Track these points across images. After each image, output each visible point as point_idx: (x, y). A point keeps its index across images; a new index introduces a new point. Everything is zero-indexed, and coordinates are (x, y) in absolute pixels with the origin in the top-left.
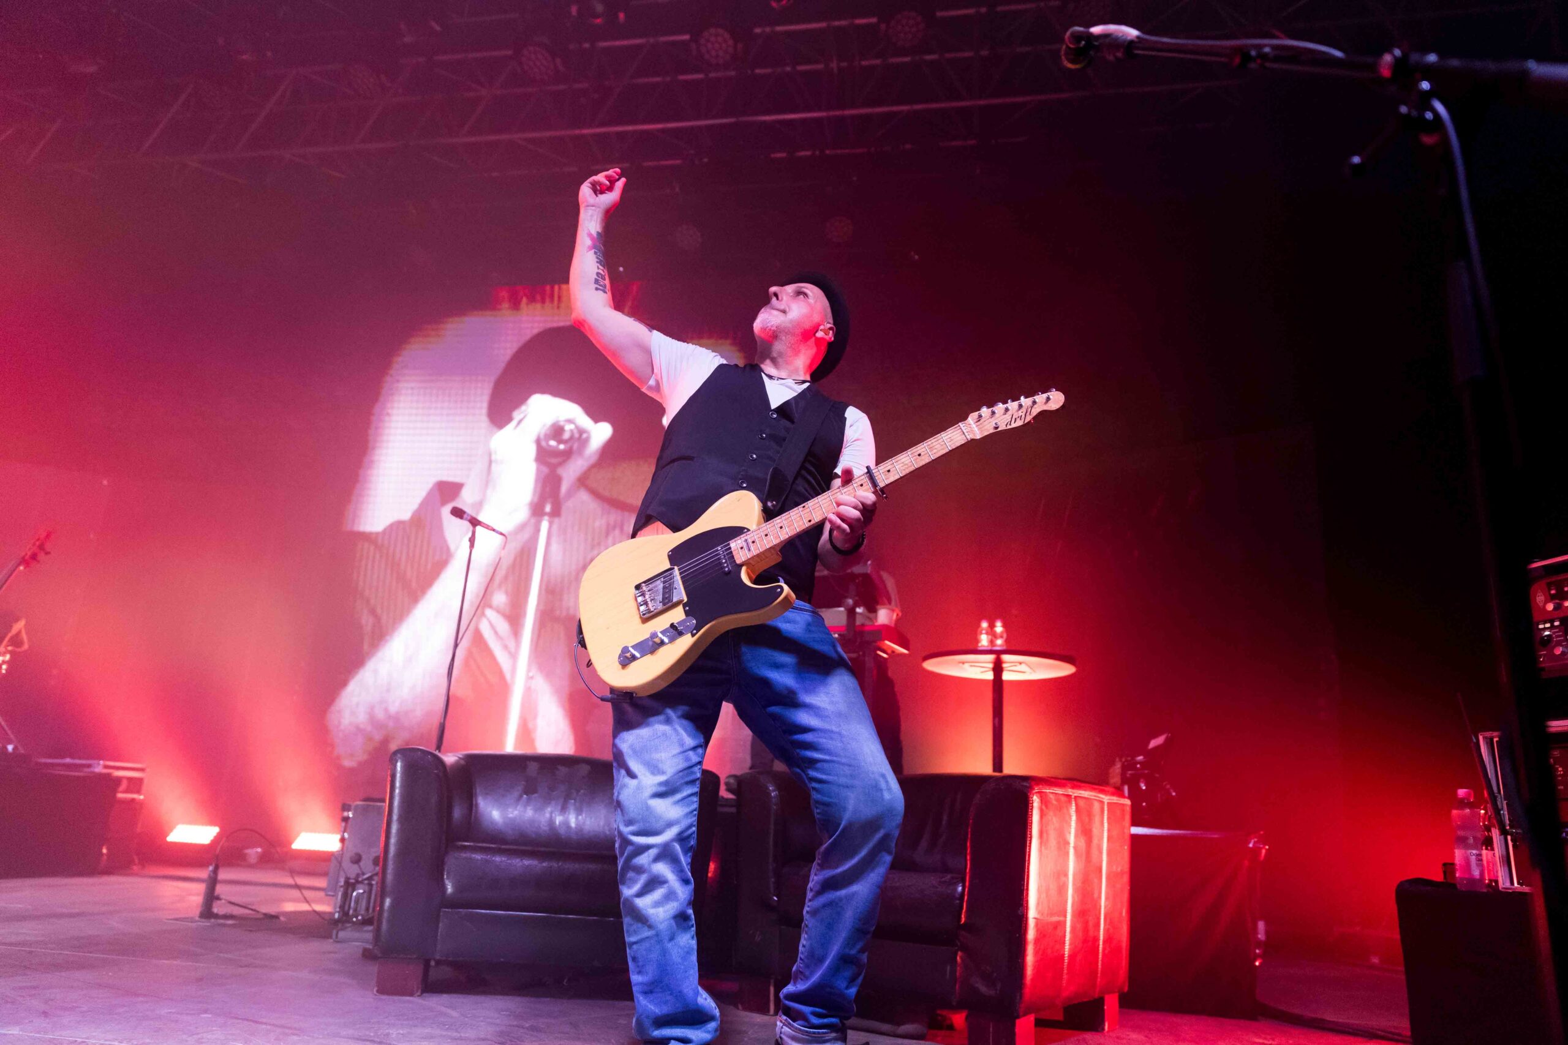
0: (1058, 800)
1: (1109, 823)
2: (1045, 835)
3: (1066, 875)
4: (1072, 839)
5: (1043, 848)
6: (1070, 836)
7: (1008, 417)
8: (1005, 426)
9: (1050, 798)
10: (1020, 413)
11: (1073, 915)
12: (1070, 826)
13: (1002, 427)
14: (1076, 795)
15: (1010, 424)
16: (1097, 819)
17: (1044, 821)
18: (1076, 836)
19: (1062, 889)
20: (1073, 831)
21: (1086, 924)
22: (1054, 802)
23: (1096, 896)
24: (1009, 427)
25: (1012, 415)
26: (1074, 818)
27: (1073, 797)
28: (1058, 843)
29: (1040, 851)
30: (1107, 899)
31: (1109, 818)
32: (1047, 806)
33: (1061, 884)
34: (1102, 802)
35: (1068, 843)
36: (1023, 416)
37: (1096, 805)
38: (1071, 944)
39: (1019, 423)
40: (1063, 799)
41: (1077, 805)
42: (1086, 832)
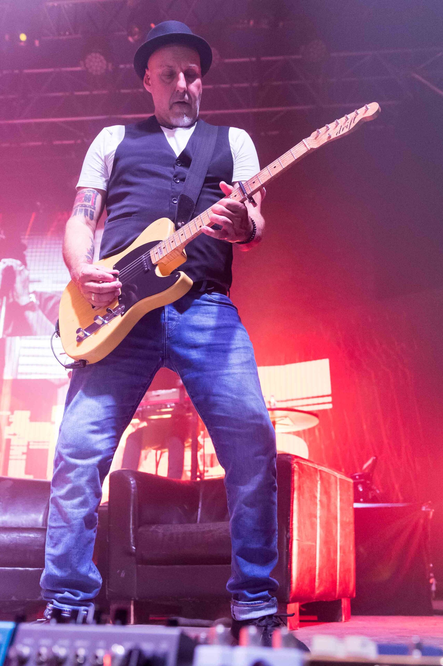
7: (338, 128)
8: (336, 135)
10: (346, 124)
13: (334, 136)
15: (339, 133)
24: (338, 135)
25: (341, 126)
36: (349, 125)
39: (346, 130)
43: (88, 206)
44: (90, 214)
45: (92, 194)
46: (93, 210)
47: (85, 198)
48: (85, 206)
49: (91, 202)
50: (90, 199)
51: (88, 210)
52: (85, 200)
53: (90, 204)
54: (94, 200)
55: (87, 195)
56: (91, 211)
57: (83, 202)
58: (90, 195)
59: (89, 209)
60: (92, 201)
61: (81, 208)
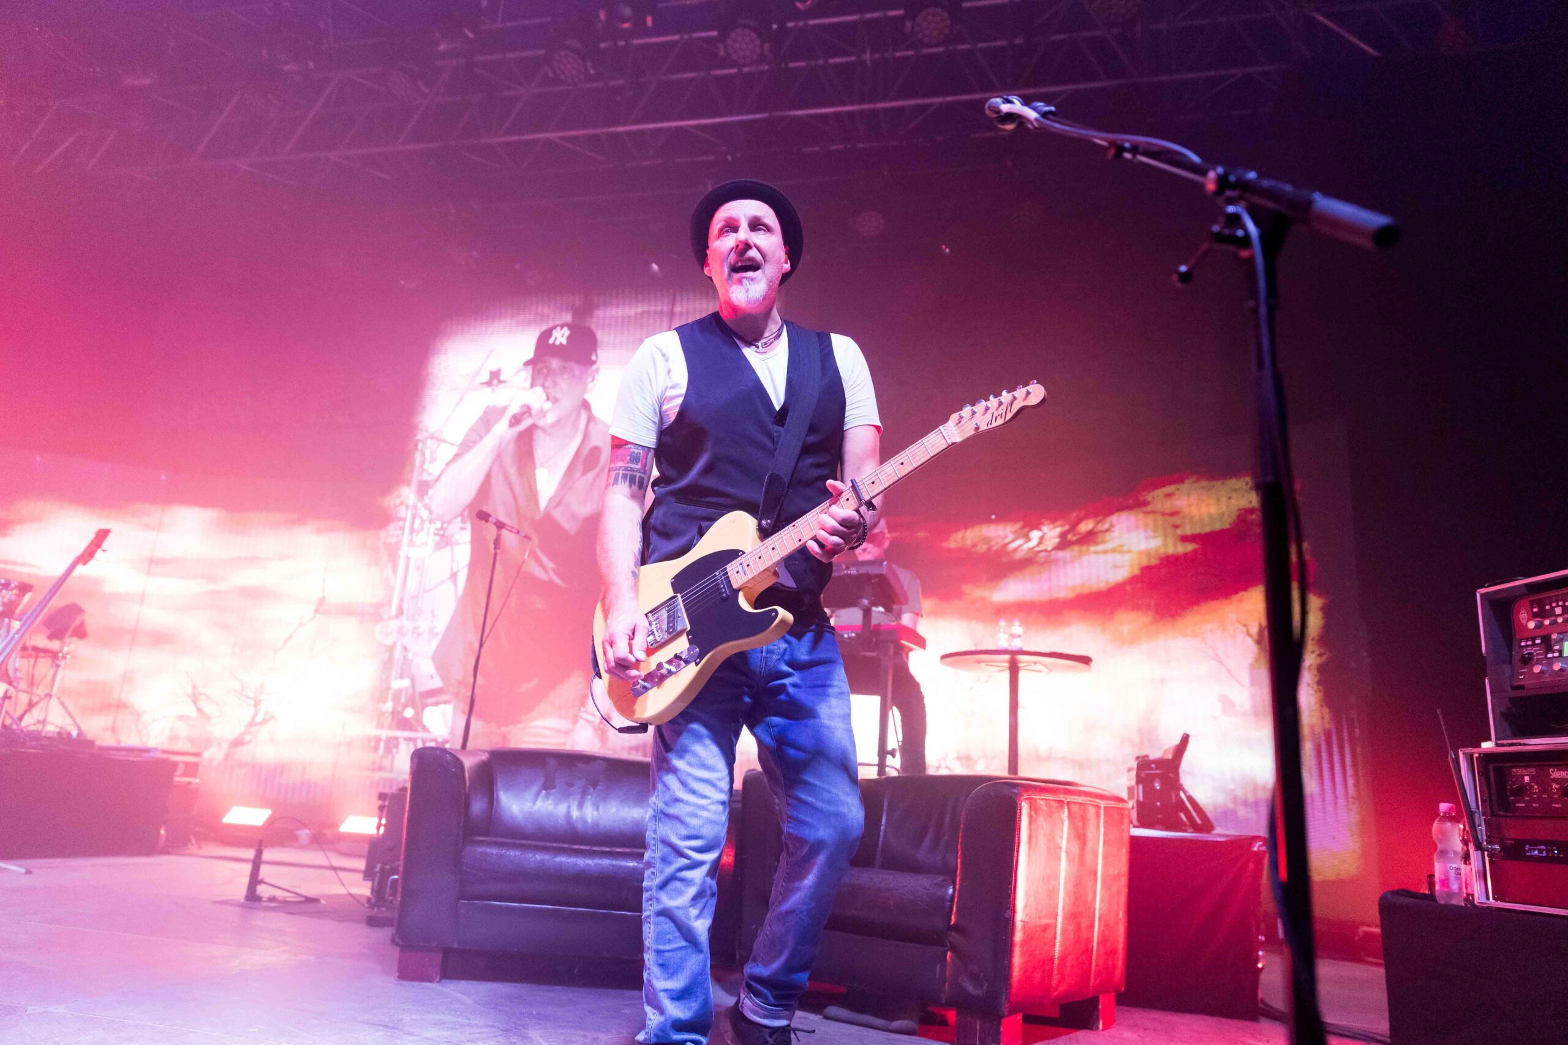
0: (1049, 806)
1: (1105, 827)
2: (1034, 840)
3: (1057, 879)
4: (1064, 844)
5: (1031, 853)
6: (1062, 840)
7: (989, 415)
9: (1040, 805)
11: (1065, 918)
12: (1062, 831)
13: (983, 427)
14: (1069, 800)
16: (1092, 824)
17: (1033, 826)
18: (1068, 839)
19: (1053, 893)
20: (1065, 836)
21: (1078, 928)
22: (1044, 808)
23: (1090, 898)
26: (1066, 823)
27: (1065, 802)
28: (1049, 848)
29: (1029, 856)
30: (1102, 901)
31: (1105, 822)
32: (1036, 813)
33: (1051, 888)
34: (1098, 807)
35: (1061, 848)
37: (1091, 811)
38: (1061, 946)
40: (1054, 804)
41: (1069, 809)
42: (1080, 837)
43: (635, 470)
44: (639, 482)
45: (641, 451)
46: (643, 476)
47: (631, 458)
48: (632, 470)
49: (640, 464)
50: (639, 461)
51: (636, 476)
52: (631, 461)
53: (639, 466)
54: (644, 461)
55: (634, 452)
56: (640, 476)
57: (628, 463)
58: (640, 453)
59: (638, 474)
60: (642, 464)
61: (624, 472)
